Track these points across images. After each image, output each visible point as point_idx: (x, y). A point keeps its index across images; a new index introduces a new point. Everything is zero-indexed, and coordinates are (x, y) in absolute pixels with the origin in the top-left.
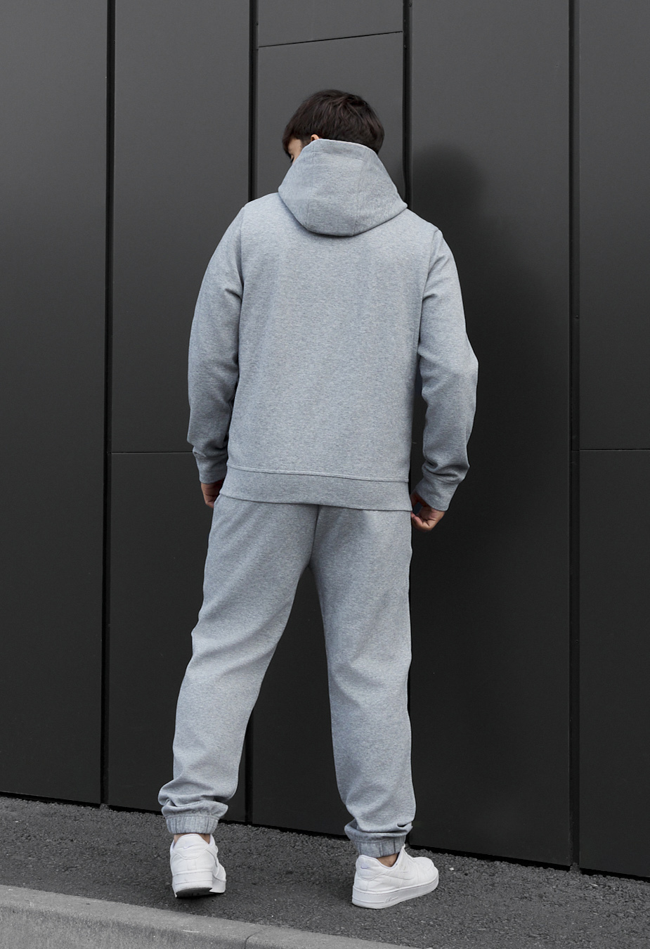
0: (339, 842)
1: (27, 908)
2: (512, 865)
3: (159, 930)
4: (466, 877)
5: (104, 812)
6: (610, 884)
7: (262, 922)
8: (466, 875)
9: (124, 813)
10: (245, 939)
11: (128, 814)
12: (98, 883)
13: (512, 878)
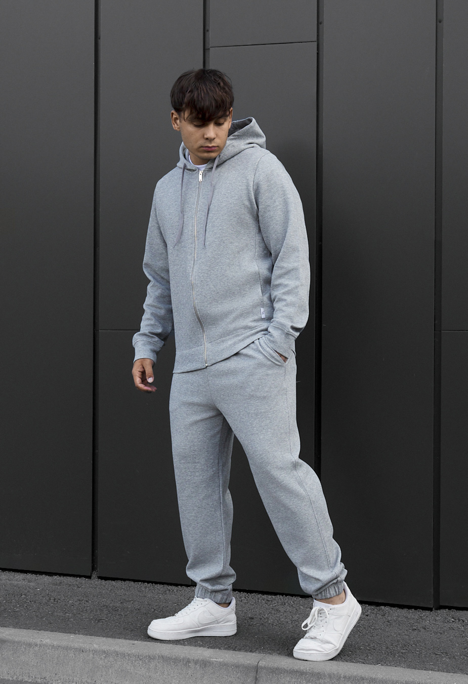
0: (270, 597)
1: (93, 648)
2: (392, 608)
3: (193, 660)
4: (368, 617)
5: (95, 581)
6: (462, 619)
7: (257, 652)
8: (367, 616)
9: (110, 581)
10: (256, 664)
11: (113, 582)
12: (127, 630)
13: (398, 616)
